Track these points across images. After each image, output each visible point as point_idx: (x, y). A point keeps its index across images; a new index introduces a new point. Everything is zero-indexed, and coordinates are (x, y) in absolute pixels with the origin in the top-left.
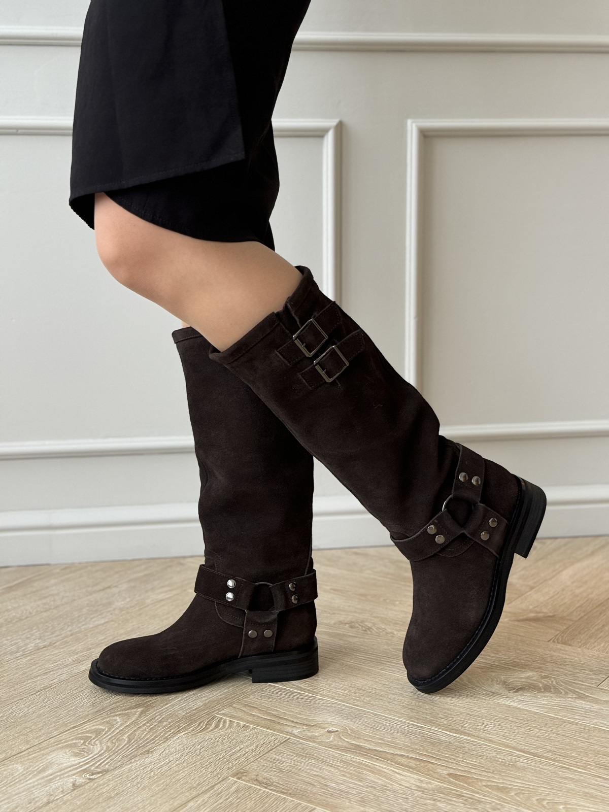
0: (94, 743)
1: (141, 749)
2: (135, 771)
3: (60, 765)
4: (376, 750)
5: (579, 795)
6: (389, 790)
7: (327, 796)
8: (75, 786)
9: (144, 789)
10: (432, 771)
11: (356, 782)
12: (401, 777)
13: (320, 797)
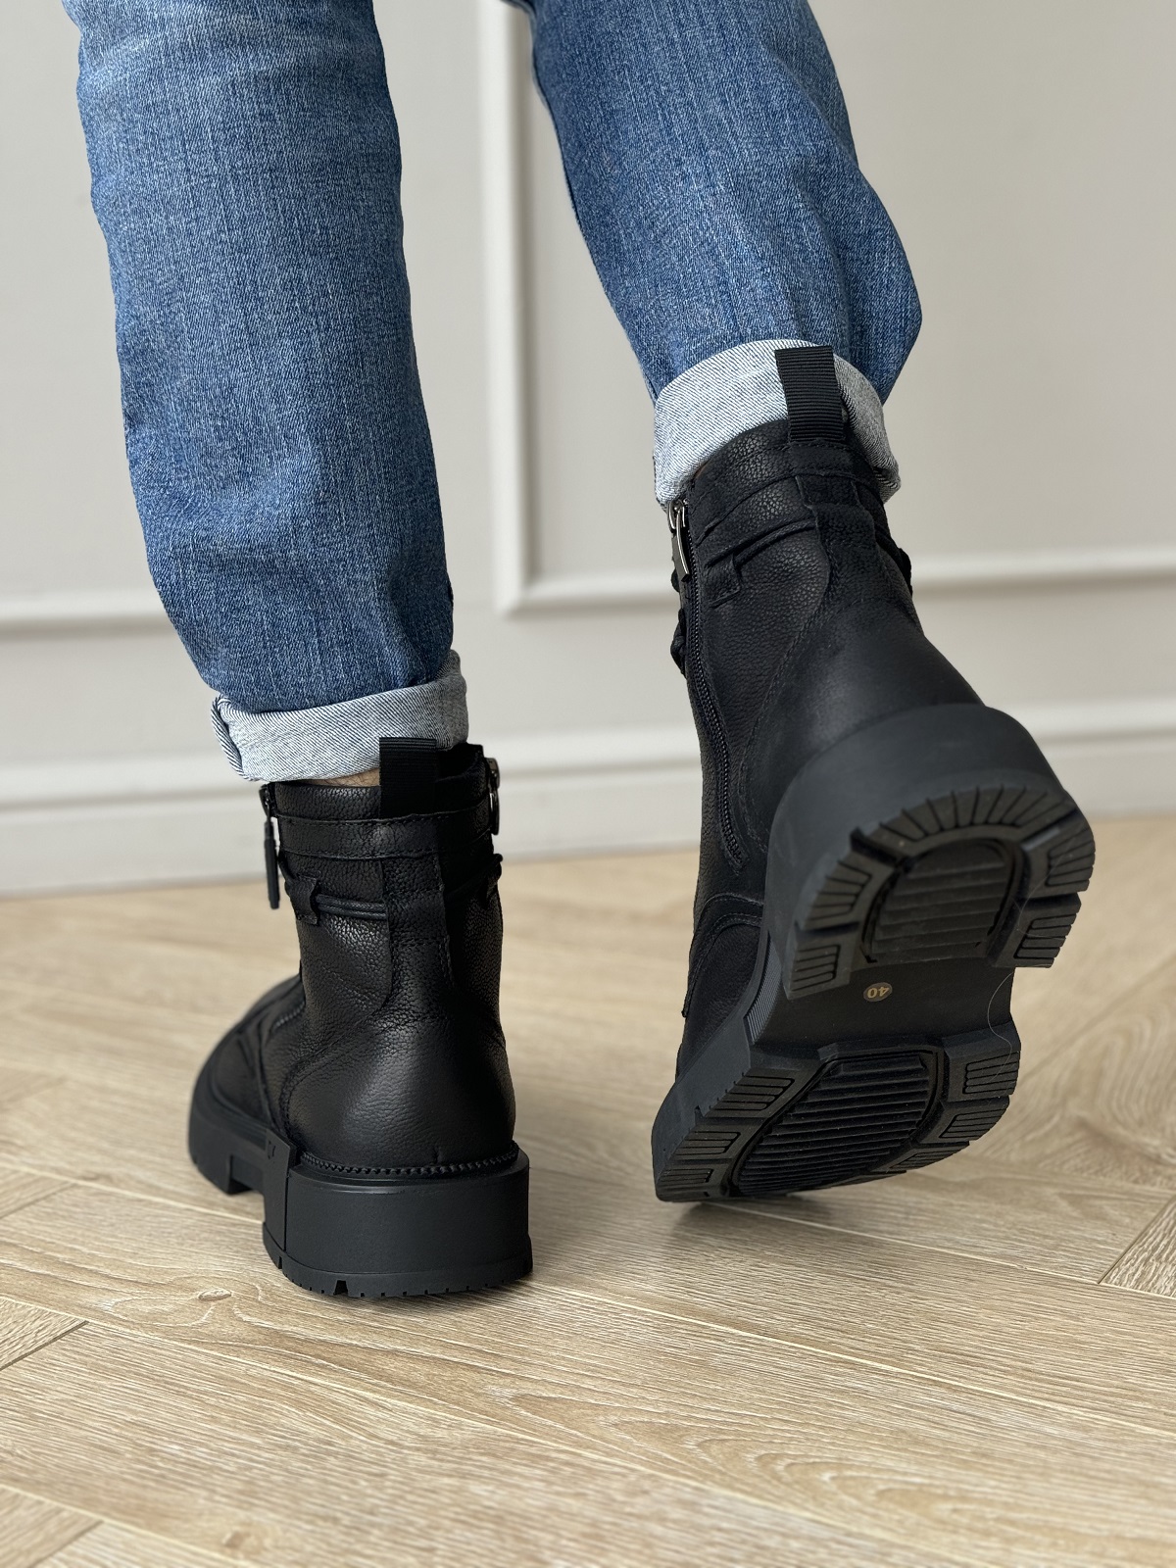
5: (881, 1439)
6: (335, 1455)
7: (146, 1482)
10: (471, 1391)
11: (245, 1437)
12: (380, 1414)
13: (123, 1487)
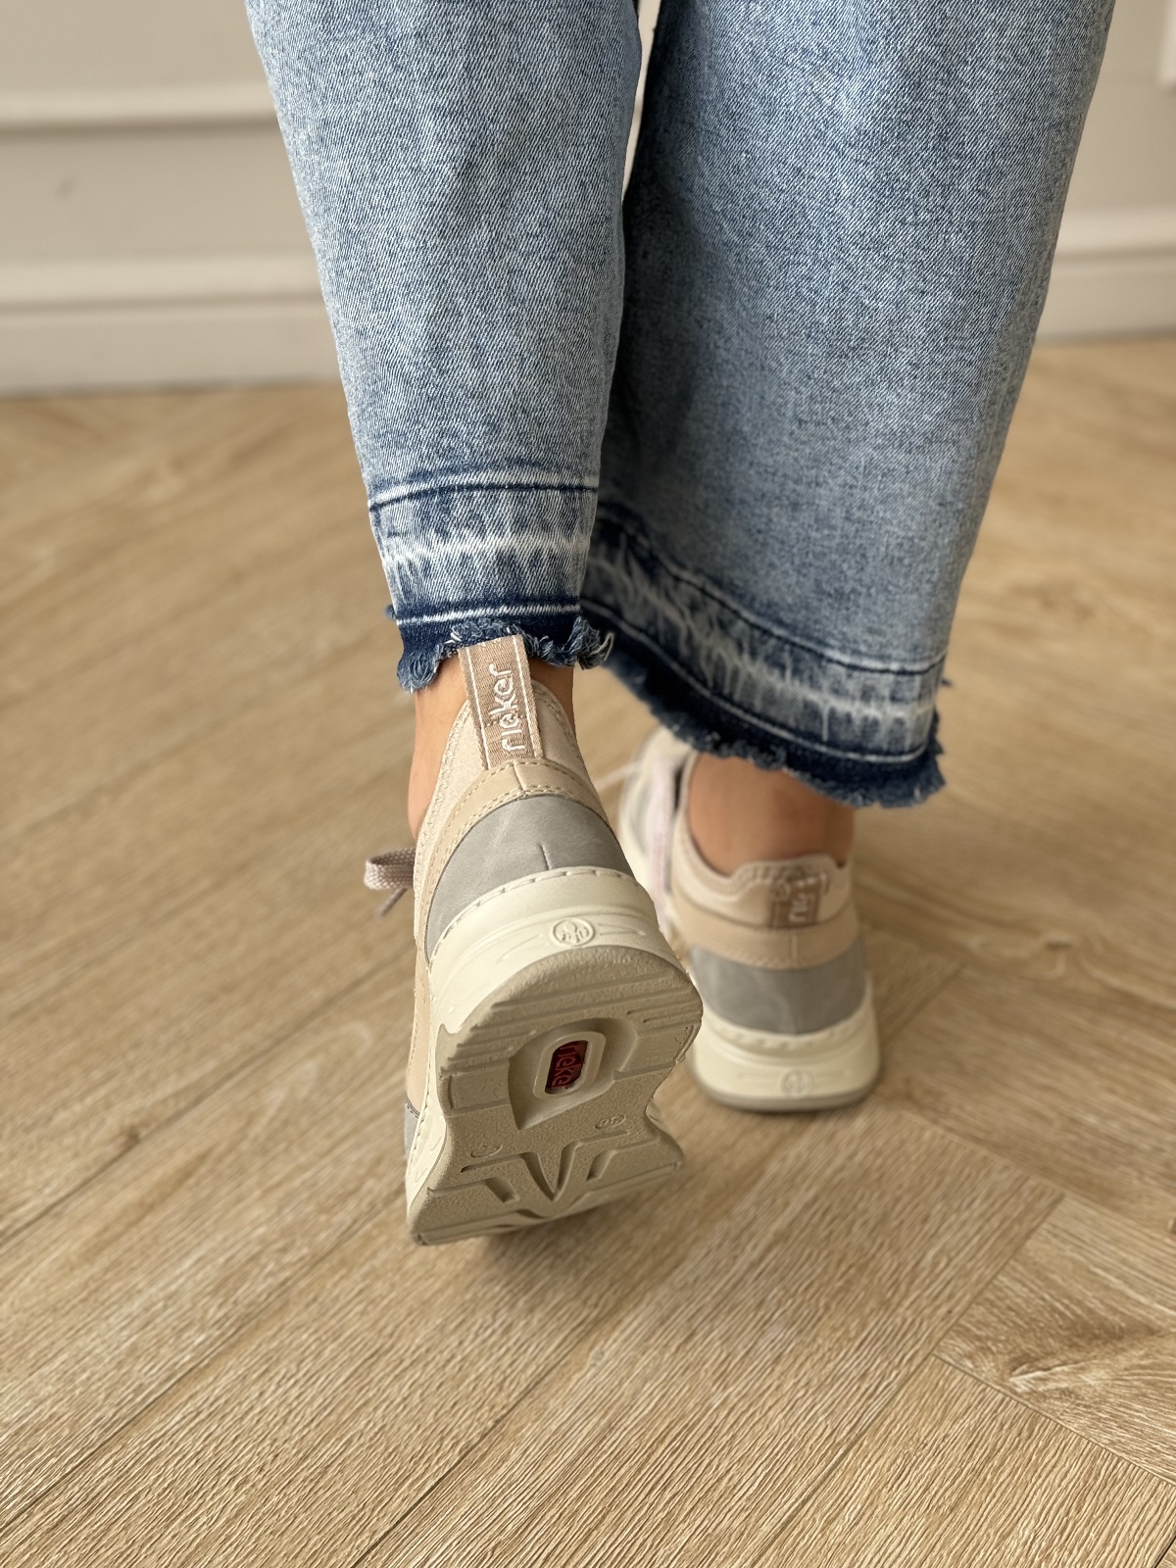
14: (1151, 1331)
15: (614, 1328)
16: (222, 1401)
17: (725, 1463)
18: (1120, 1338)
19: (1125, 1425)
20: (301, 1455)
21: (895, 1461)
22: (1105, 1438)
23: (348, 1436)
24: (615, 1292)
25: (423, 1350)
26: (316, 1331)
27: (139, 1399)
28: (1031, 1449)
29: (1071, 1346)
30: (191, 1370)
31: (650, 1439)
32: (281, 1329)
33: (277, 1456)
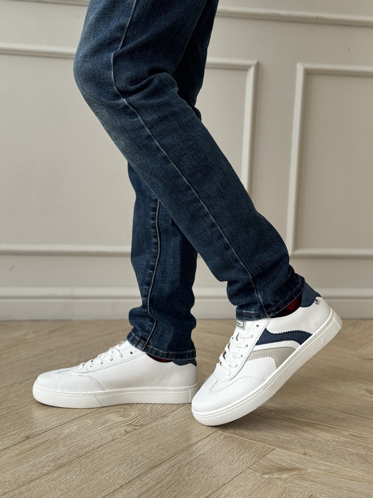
0: (130, 411)
1: (159, 415)
2: (160, 426)
3: (113, 421)
4: (301, 421)
8: (127, 432)
9: (168, 434)
10: (339, 432)
12: (322, 435)
13: (276, 443)
14: (299, 469)
15: (159, 467)
16: (55, 478)
17: (190, 488)
18: (291, 470)
19: (292, 483)
20: (77, 486)
21: (234, 488)
22: (288, 485)
23: (90, 484)
24: (159, 462)
25: (109, 470)
26: (80, 467)
27: (33, 478)
28: (269, 486)
29: (279, 471)
30: (46, 474)
31: (170, 484)
32: (70, 467)
33: (70, 487)
